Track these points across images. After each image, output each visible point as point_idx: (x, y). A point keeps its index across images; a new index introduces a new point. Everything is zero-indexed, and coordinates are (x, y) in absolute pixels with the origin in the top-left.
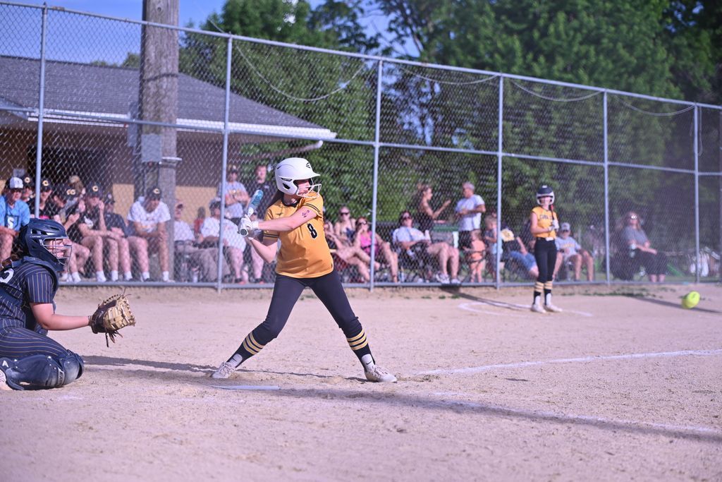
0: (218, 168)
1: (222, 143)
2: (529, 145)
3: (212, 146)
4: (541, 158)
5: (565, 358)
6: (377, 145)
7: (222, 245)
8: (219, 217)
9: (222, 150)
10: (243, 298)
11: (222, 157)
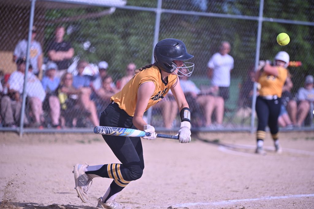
0: (25, 30)
1: (30, 8)
2: (287, 12)
3: (21, 10)
4: (296, 22)
5: (304, 194)
6: (159, 11)
7: (25, 96)
8: (24, 72)
9: (29, 14)
10: (40, 141)
11: (28, 20)
